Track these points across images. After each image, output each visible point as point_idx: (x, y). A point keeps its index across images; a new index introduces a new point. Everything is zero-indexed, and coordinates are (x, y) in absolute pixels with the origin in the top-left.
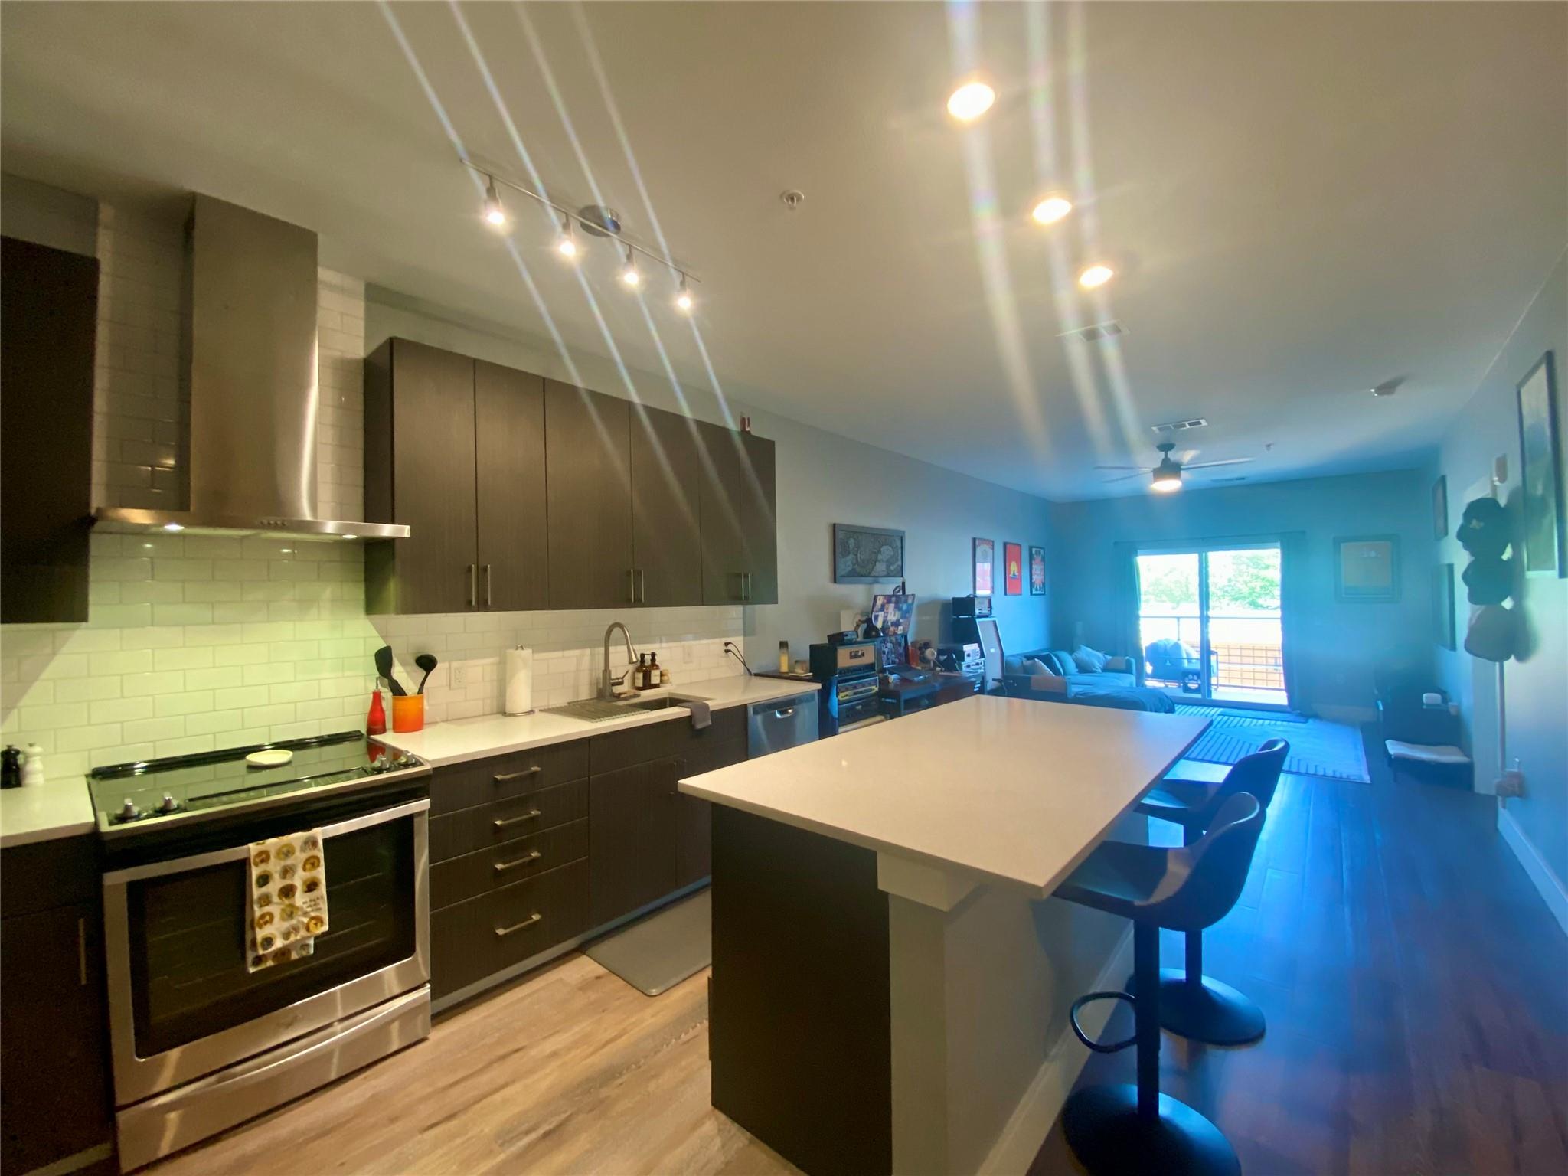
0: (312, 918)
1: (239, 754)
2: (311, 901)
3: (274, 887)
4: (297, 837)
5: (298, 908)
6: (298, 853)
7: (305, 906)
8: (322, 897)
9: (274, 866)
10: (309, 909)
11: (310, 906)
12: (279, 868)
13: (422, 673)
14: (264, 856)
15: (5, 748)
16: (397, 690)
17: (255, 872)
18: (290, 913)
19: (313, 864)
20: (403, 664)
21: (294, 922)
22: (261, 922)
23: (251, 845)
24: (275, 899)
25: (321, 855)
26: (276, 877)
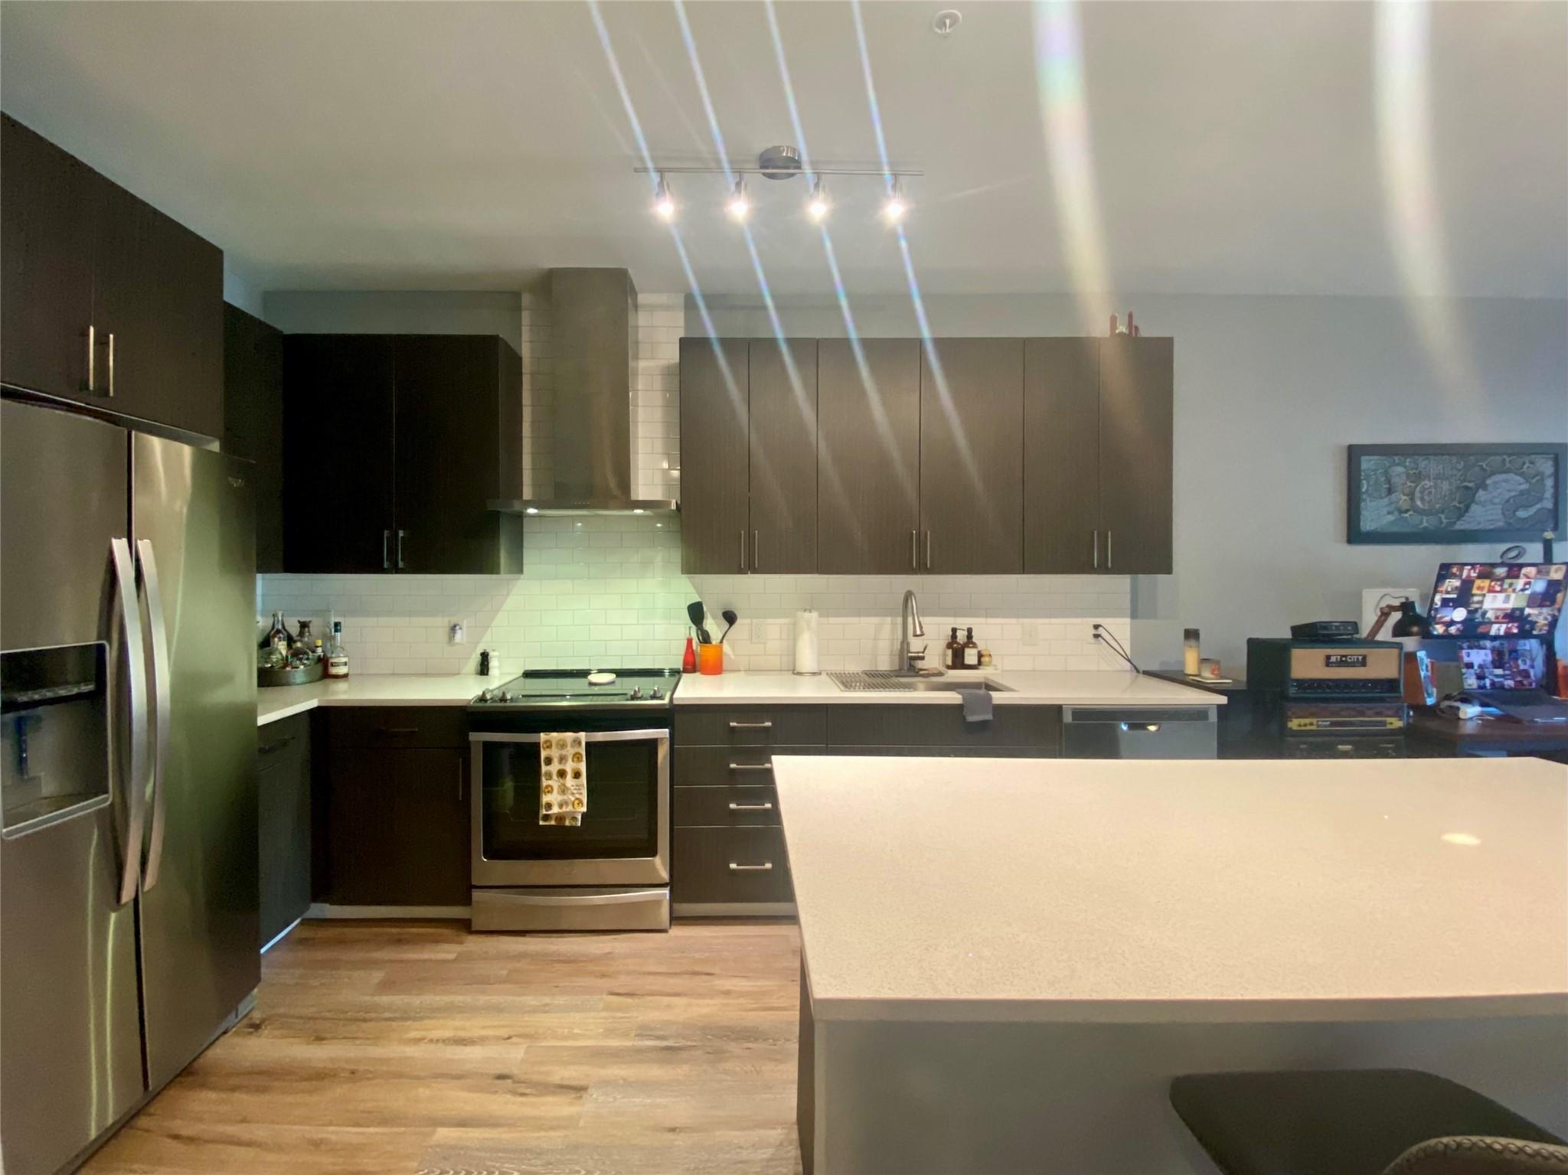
0: (577, 799)
1: (584, 674)
2: (577, 785)
3: (554, 768)
4: (569, 736)
5: (568, 789)
6: (569, 748)
7: (572, 788)
8: (583, 785)
9: (554, 753)
10: (575, 792)
11: (576, 789)
12: (557, 755)
13: (727, 625)
14: (548, 744)
15: (483, 651)
16: (705, 639)
17: (543, 754)
18: (563, 790)
19: (578, 758)
20: (714, 617)
21: (565, 797)
22: (546, 790)
23: (542, 734)
24: (555, 777)
25: (584, 753)
26: (556, 761)
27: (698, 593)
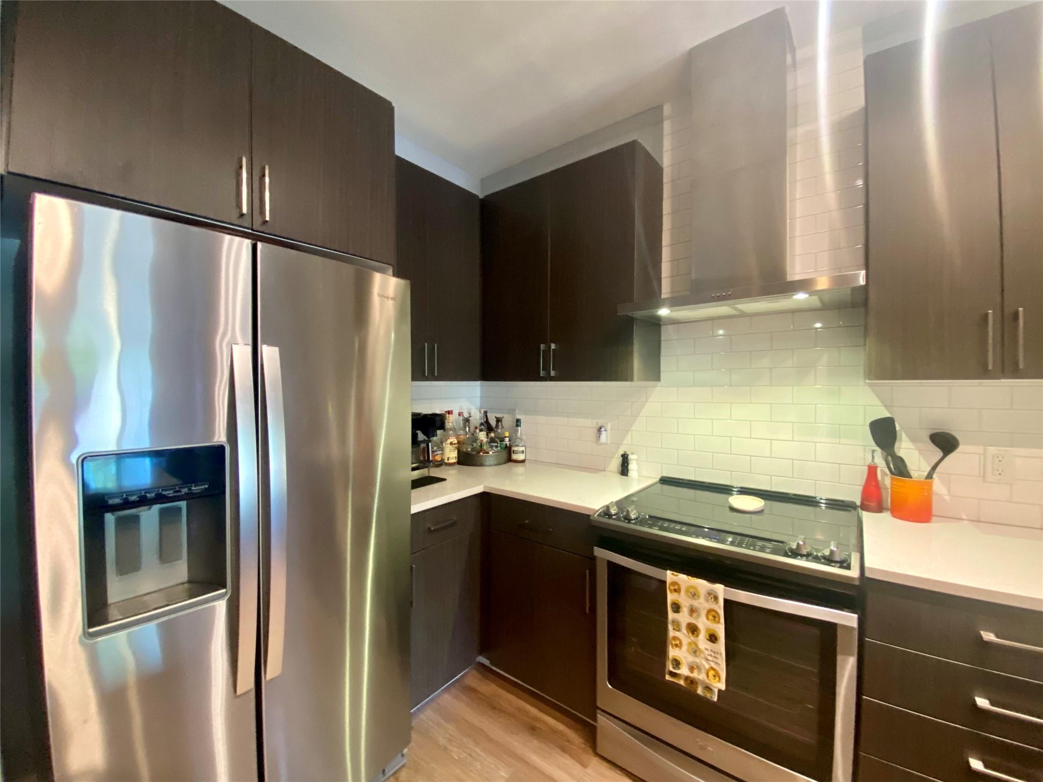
0: (712, 668)
2: (711, 651)
3: (684, 618)
4: (702, 584)
5: (701, 651)
6: (702, 600)
7: (706, 652)
8: (721, 654)
9: (683, 599)
10: (710, 658)
11: (711, 655)
12: (687, 605)
14: (676, 587)
17: (671, 597)
18: (695, 652)
19: (714, 617)
21: (697, 660)
22: (674, 642)
23: (669, 572)
24: (684, 630)
25: (721, 613)
26: (685, 610)
27: (886, 406)
